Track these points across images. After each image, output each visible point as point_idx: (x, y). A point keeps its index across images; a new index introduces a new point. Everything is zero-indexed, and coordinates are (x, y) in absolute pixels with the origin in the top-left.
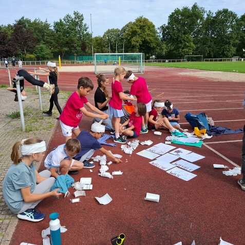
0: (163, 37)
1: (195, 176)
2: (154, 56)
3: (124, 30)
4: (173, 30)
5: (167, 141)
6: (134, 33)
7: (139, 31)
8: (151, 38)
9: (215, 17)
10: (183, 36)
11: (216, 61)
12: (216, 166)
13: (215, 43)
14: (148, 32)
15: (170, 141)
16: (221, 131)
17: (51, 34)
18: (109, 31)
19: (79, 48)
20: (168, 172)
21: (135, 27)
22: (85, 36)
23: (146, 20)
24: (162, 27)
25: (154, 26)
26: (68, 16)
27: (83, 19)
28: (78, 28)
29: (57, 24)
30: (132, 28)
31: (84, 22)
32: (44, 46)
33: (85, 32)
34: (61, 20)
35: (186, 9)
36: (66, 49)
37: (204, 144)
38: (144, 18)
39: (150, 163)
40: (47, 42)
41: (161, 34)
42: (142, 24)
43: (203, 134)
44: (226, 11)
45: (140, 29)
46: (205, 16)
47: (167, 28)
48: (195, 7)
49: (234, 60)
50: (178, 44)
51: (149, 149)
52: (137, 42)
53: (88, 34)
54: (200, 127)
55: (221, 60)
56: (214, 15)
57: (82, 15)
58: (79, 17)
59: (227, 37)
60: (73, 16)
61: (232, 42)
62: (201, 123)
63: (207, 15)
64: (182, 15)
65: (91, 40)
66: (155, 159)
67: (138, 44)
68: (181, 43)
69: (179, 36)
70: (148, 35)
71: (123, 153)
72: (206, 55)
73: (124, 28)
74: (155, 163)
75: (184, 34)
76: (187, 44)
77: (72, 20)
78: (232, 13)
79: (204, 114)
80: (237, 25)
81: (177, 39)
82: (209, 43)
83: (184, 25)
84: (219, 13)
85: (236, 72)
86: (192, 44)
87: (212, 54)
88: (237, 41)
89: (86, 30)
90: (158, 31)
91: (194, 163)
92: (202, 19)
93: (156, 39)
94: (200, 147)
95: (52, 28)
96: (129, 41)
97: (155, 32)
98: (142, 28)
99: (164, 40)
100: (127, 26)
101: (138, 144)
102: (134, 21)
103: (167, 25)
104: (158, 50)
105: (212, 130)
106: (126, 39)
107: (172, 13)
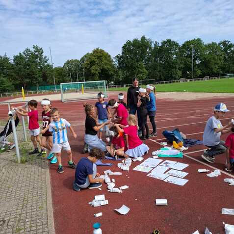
0: (119, 65)
1: (187, 180)
2: (112, 82)
3: (82, 60)
4: (127, 58)
5: (154, 155)
6: (92, 63)
7: (97, 61)
8: (109, 66)
9: (161, 47)
10: (136, 63)
11: (166, 83)
12: (200, 171)
13: (164, 68)
14: (105, 61)
15: (156, 155)
16: (194, 143)
17: (12, 67)
18: (68, 62)
19: (40, 79)
20: (166, 181)
21: (93, 57)
22: (45, 67)
23: (102, 51)
24: (117, 57)
25: (110, 56)
26: (27, 49)
27: (42, 52)
28: (38, 60)
29: (16, 58)
30: (90, 58)
31: (44, 55)
32: (5, 79)
33: (45, 64)
34: (20, 54)
35: (135, 41)
36: (27, 80)
37: (184, 154)
38: (101, 50)
39: (148, 175)
40: (8, 75)
41: (117, 63)
42: (99, 54)
43: (181, 146)
44: (169, 41)
45: (98, 59)
46: (153, 46)
47: (122, 57)
48: (143, 38)
49: (181, 81)
50: (132, 70)
51: (141, 164)
52: (96, 70)
53: (48, 65)
54: (177, 141)
55: (171, 82)
56: (160, 45)
57: (42, 48)
58: (39, 51)
59: (173, 63)
60: (33, 50)
61: (177, 66)
62: (177, 137)
63: (155, 45)
64: (133, 46)
65: (52, 71)
66: (150, 172)
67: (97, 72)
68: (135, 69)
69: (132, 64)
70: (106, 64)
71: (121, 170)
72: (158, 78)
73: (82, 58)
74: (151, 175)
75: (137, 61)
76: (141, 70)
77: (32, 54)
78: (174, 42)
79: (177, 130)
80: (180, 52)
81: (131, 66)
82: (159, 69)
83: (136, 54)
84: (164, 43)
85: (186, 92)
86: (145, 70)
87: (163, 77)
88: (182, 65)
89: (46, 62)
90: (114, 60)
91: (182, 171)
92: (150, 48)
93: (113, 67)
94: (182, 157)
95: (12, 62)
96: (89, 70)
97: (111, 61)
98: (99, 58)
99: (120, 68)
100: (85, 56)
101: (131, 161)
102: (91, 52)
103: (121, 54)
104: (115, 77)
105: (186, 142)
106: (86, 68)
107: (125, 44)
